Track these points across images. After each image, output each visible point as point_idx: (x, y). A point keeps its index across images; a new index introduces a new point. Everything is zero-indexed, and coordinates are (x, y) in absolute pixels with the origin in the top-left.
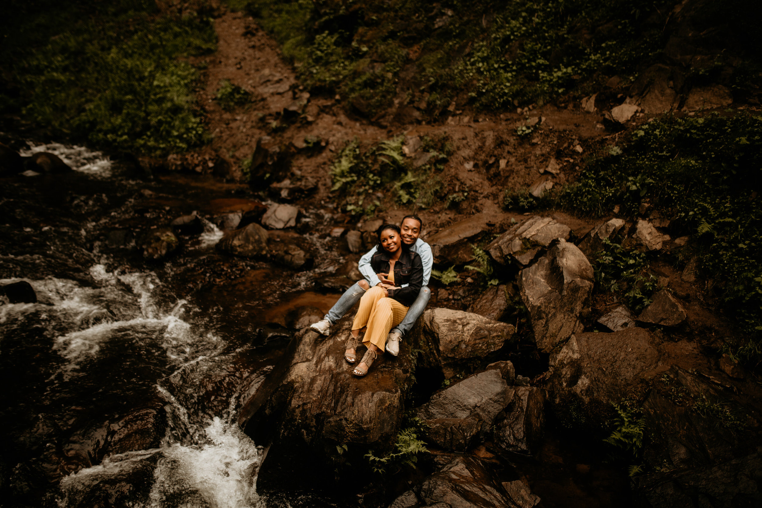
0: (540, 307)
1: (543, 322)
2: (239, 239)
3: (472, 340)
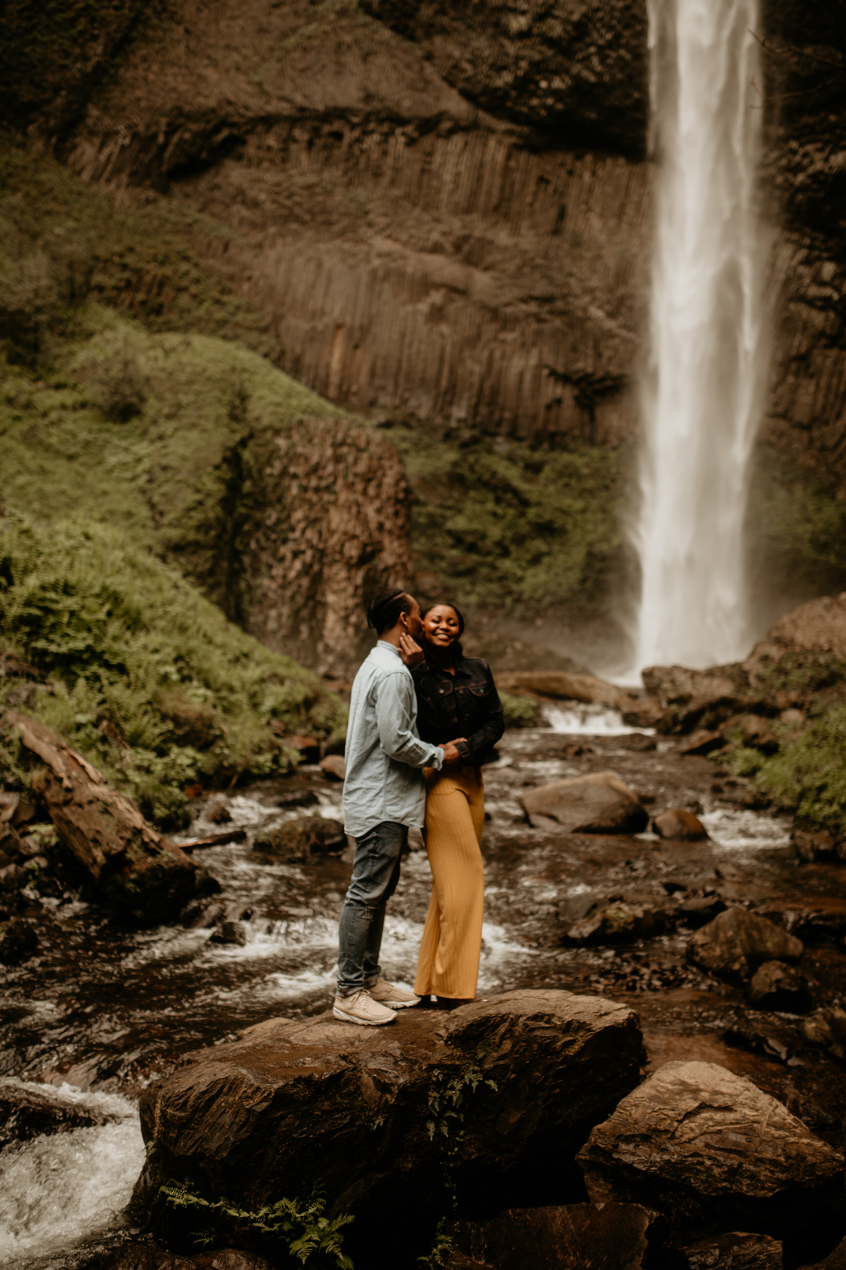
2: (704, 933)
3: (699, 1143)
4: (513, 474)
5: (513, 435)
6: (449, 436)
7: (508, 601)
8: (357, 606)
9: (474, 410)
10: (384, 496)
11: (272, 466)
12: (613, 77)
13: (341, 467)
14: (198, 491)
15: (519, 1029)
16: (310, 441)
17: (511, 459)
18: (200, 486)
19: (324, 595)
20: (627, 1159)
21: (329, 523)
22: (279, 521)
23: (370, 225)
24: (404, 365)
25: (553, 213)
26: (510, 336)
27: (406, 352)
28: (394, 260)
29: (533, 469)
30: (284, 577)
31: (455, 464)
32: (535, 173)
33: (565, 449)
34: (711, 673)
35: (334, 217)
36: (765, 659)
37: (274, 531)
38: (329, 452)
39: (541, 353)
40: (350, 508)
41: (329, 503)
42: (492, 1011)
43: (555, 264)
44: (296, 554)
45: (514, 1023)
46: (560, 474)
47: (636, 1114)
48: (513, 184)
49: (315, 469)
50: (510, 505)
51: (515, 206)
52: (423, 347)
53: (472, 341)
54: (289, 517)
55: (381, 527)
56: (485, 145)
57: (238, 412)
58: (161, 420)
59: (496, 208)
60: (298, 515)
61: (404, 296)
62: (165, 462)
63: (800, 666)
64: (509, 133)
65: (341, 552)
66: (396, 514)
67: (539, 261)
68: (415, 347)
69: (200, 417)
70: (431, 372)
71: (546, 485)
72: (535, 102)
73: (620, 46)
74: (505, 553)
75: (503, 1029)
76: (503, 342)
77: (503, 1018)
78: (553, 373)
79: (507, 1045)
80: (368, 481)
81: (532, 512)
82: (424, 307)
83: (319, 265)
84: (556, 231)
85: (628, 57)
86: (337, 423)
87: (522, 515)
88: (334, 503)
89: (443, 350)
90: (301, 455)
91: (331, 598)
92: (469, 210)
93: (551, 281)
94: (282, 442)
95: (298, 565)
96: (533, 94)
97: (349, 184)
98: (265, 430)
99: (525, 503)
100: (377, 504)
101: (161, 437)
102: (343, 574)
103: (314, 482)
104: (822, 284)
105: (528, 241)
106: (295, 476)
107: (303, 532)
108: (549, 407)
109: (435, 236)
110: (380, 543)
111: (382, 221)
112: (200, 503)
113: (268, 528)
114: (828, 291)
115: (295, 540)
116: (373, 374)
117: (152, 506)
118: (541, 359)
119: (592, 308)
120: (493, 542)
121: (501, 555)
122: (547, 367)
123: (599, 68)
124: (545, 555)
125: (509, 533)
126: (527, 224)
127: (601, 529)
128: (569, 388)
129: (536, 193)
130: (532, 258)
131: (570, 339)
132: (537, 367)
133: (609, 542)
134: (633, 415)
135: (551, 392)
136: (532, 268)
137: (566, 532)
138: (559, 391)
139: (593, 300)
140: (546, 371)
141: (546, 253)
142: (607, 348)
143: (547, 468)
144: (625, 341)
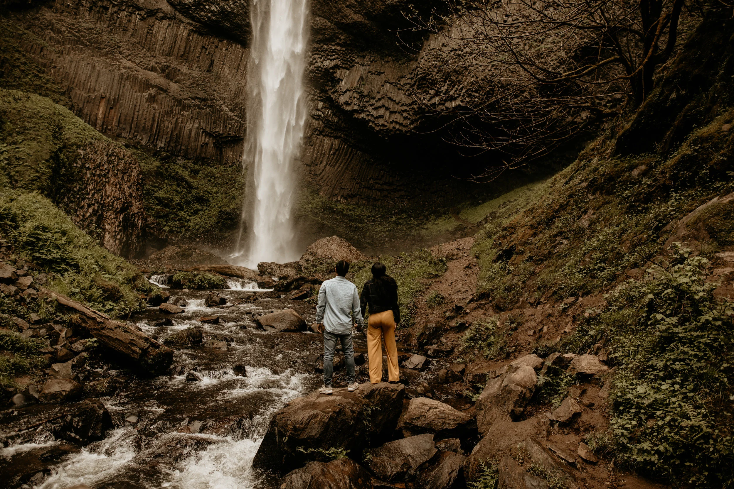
0: (481, 401)
1: (483, 412)
3: (433, 417)
4: (186, 174)
5: (185, 157)
6: (156, 154)
7: (183, 230)
8: (120, 230)
9: (168, 144)
10: (132, 181)
11: (77, 163)
12: (238, 11)
13: (111, 166)
14: (37, 172)
15: (381, 392)
16: (96, 152)
17: (185, 167)
18: (38, 169)
19: (103, 225)
20: (416, 424)
21: (106, 192)
22: (81, 189)
23: (121, 53)
24: (135, 119)
25: (208, 62)
26: (186, 113)
27: (136, 113)
28: (132, 71)
29: (195, 173)
30: (84, 216)
31: (158, 167)
32: (201, 44)
33: (208, 165)
34: (286, 266)
35: (102, 46)
36: (308, 261)
37: (78, 194)
38: (105, 158)
39: (200, 122)
40: (116, 185)
41: (106, 182)
42: (373, 387)
43: (208, 85)
44: (89, 206)
45: (380, 390)
46: (207, 176)
47: (414, 412)
48: (190, 47)
49: (99, 166)
50: (184, 188)
51: (191, 57)
52: (145, 113)
53: (169, 113)
54: (86, 187)
55: (131, 195)
56: (178, 27)
57: (57, 135)
58: (14, 134)
59: (182, 56)
60: (91, 187)
61: (137, 88)
62: (17, 155)
63: (321, 264)
64: (191, 25)
65: (112, 206)
66: (138, 189)
67: (201, 82)
68: (141, 112)
69: (38, 135)
70: (148, 124)
71: (200, 180)
72: (203, 13)
74: (182, 209)
75: (377, 392)
76: (183, 115)
77: (377, 389)
78: (205, 131)
79: (378, 397)
80: (125, 173)
81: (194, 191)
82: (146, 95)
83: (94, 67)
84: (209, 71)
85: (245, 4)
86: (108, 145)
87: (190, 192)
88: (108, 182)
89: (154, 114)
90: (92, 158)
91: (107, 227)
92: (169, 54)
93: (206, 92)
94: (82, 152)
95: (91, 210)
96: (202, 10)
97: (110, 32)
98: (72, 145)
99: (191, 187)
100: (129, 184)
101: (15, 143)
102: (113, 216)
103: (98, 172)
104: (318, 110)
105: (196, 73)
106: (89, 168)
107: (93, 195)
108: (202, 146)
109: (152, 63)
110: (131, 202)
111: (128, 52)
112: (39, 177)
113: (75, 192)
114: (320, 113)
115: (88, 198)
116: (119, 122)
117: (11, 177)
118: (200, 125)
119: (223, 106)
120: (176, 203)
121: (180, 209)
122: (202, 129)
123: (232, 6)
124: (199, 210)
125: (183, 200)
126: (196, 65)
127: (225, 201)
128: (211, 139)
129: (201, 53)
130: (198, 81)
131: (213, 118)
132: (198, 128)
133: (229, 207)
134: (239, 153)
135: (203, 140)
136: (198, 85)
137: (209, 201)
138: (207, 140)
139: (224, 103)
140: (202, 131)
141: (204, 79)
142: (229, 124)
143: (201, 172)
144: (237, 122)
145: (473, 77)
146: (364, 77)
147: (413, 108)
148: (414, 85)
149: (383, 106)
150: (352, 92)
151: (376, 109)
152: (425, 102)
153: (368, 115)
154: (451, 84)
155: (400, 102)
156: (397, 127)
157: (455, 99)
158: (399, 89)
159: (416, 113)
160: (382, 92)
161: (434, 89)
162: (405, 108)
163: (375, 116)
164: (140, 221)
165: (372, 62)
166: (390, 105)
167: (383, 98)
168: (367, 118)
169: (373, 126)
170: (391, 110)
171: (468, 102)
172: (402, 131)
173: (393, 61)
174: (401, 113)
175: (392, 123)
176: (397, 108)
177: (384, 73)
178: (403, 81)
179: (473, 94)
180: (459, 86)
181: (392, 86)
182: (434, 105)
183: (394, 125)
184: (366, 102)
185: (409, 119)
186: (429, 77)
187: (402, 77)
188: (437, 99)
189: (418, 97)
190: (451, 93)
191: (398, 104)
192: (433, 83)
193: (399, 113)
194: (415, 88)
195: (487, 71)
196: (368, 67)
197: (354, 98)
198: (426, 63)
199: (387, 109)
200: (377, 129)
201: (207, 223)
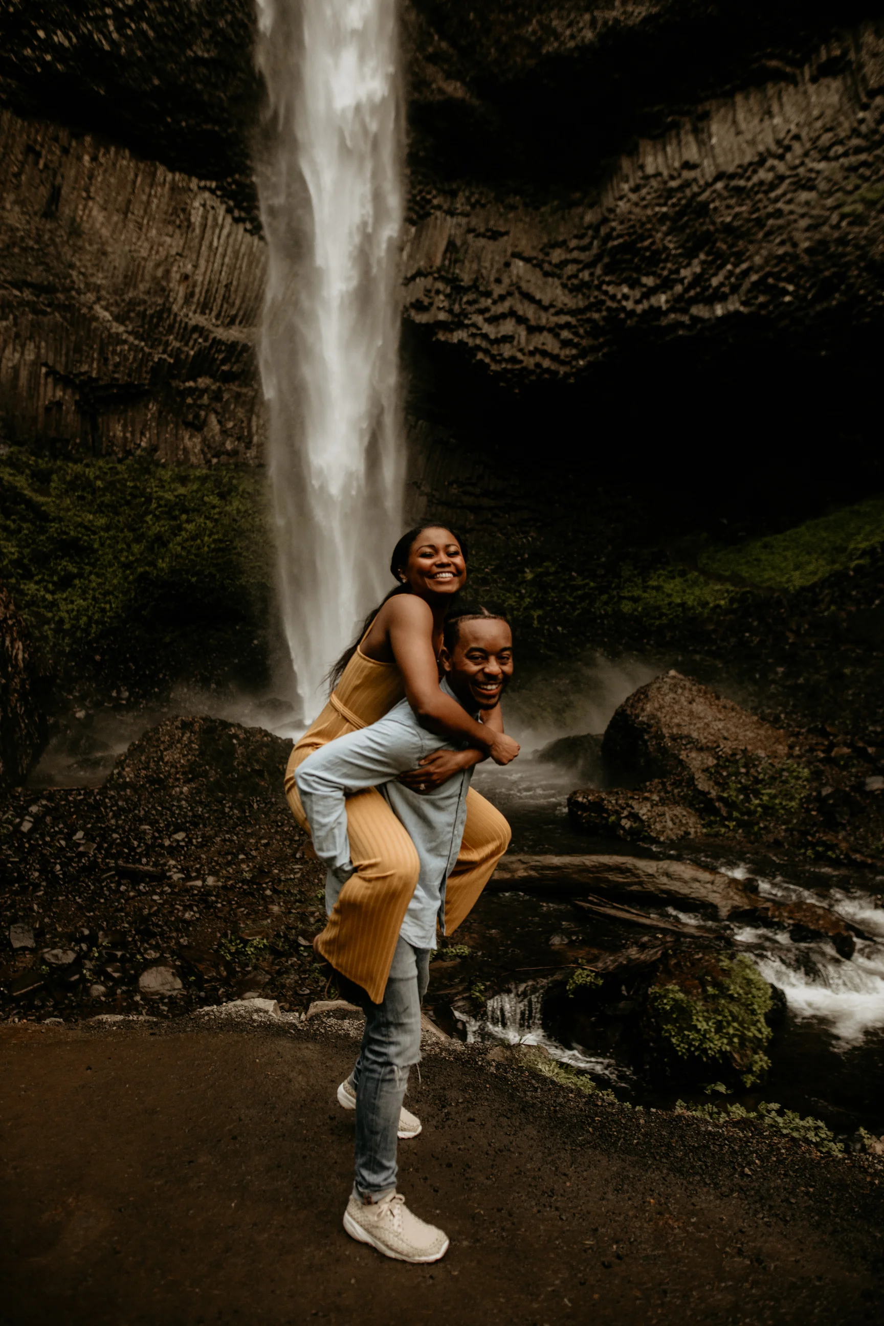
4: (20, 483)
12: (131, 52)
17: (14, 465)
25: (44, 191)
29: (41, 479)
32: (22, 139)
33: (68, 458)
39: (38, 347)
43: (52, 249)
46: (72, 485)
50: (23, 519)
67: (31, 243)
71: (60, 498)
72: (28, 52)
73: (142, 18)
74: (28, 576)
78: (51, 372)
81: (53, 528)
84: (49, 214)
85: (151, 34)
87: (43, 531)
93: (48, 269)
99: (44, 517)
105: (14, 217)
108: (48, 410)
118: (38, 355)
119: (97, 308)
120: (11, 562)
121: (23, 577)
122: (45, 364)
123: (115, 36)
124: (75, 576)
125: (27, 551)
126: (12, 197)
127: (136, 548)
128: (69, 391)
129: (23, 164)
130: (22, 239)
131: (73, 338)
132: (34, 363)
133: (153, 564)
134: (139, 427)
135: (50, 394)
136: (25, 250)
137: (95, 551)
138: (59, 393)
139: (99, 299)
140: (44, 370)
141: (39, 236)
142: (114, 352)
143: (55, 477)
144: (133, 348)
145: (782, 243)
146: (458, 243)
147: (589, 320)
148: (591, 265)
149: (512, 313)
150: (430, 279)
151: (494, 320)
152: (629, 305)
153: (473, 335)
154: (713, 262)
155: (552, 306)
156: (546, 363)
157: (723, 298)
158: (546, 274)
159: (595, 330)
160: (506, 281)
161: (654, 274)
162: (568, 318)
163: (492, 337)
164: (19, 645)
165: (473, 206)
166: (529, 311)
167: (510, 294)
168: (471, 342)
169: (487, 360)
170: (533, 323)
171: (762, 306)
172: (557, 373)
173: (526, 205)
174: (554, 331)
175: (532, 354)
176: (545, 319)
177: (507, 233)
178: (557, 255)
179: (782, 284)
180: (736, 265)
181: (529, 266)
182: (655, 312)
183: (538, 358)
184: (469, 303)
185: (576, 346)
186: (647, 243)
187: (554, 245)
188: (663, 298)
189: (606, 293)
190: (715, 282)
191: (546, 309)
192: (655, 259)
193: (550, 330)
194: (598, 271)
195: (825, 229)
196: (463, 221)
197: (438, 292)
198: (637, 210)
199: (521, 320)
200: (494, 367)
201: (103, 610)
